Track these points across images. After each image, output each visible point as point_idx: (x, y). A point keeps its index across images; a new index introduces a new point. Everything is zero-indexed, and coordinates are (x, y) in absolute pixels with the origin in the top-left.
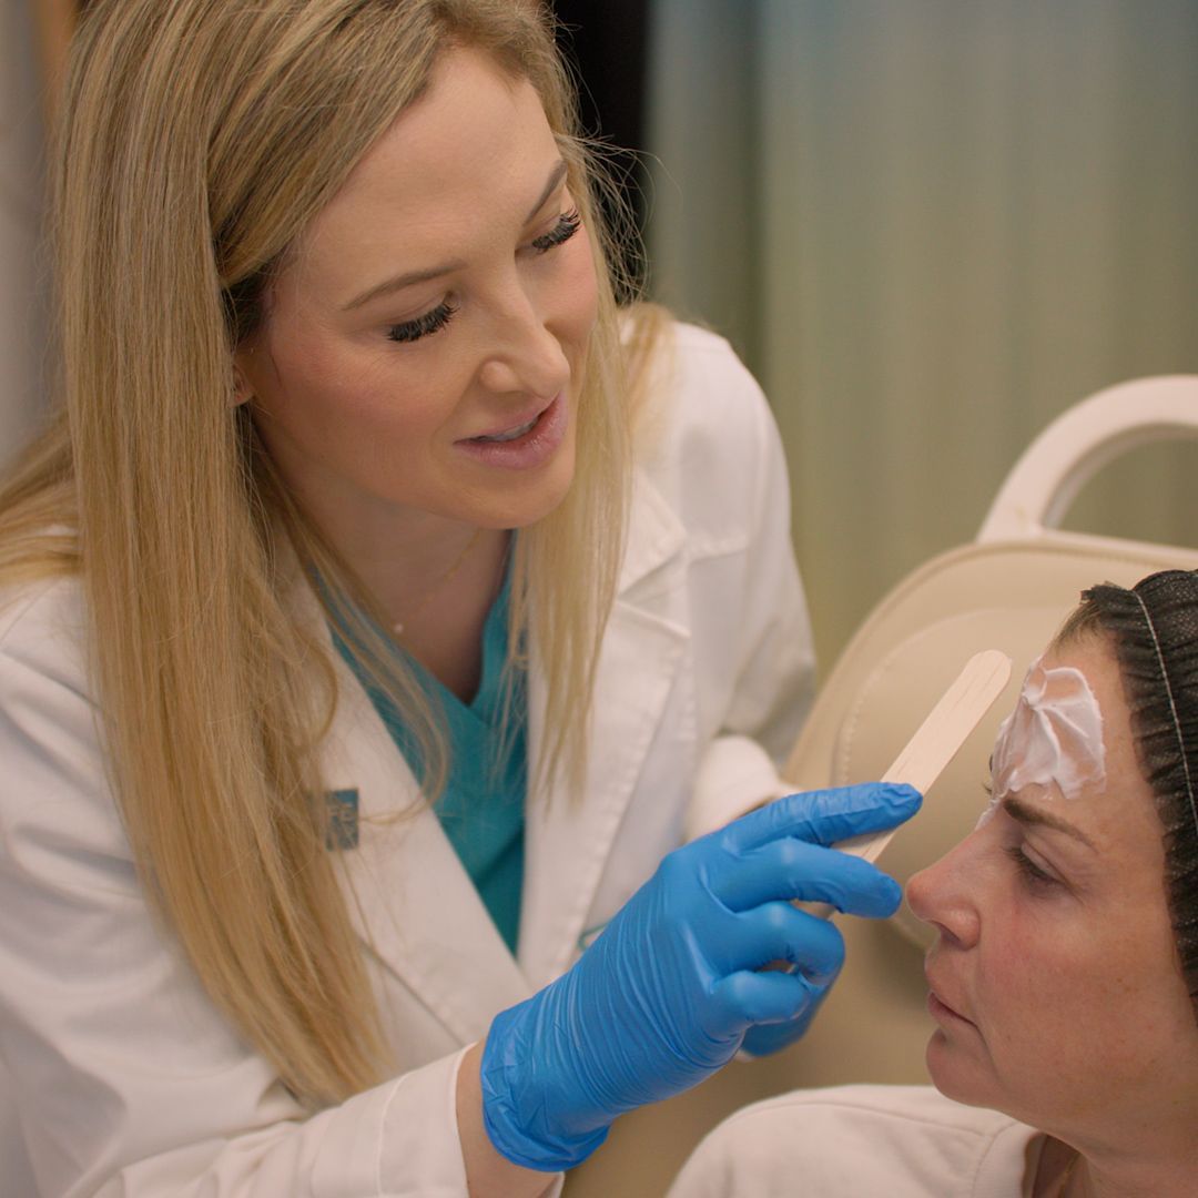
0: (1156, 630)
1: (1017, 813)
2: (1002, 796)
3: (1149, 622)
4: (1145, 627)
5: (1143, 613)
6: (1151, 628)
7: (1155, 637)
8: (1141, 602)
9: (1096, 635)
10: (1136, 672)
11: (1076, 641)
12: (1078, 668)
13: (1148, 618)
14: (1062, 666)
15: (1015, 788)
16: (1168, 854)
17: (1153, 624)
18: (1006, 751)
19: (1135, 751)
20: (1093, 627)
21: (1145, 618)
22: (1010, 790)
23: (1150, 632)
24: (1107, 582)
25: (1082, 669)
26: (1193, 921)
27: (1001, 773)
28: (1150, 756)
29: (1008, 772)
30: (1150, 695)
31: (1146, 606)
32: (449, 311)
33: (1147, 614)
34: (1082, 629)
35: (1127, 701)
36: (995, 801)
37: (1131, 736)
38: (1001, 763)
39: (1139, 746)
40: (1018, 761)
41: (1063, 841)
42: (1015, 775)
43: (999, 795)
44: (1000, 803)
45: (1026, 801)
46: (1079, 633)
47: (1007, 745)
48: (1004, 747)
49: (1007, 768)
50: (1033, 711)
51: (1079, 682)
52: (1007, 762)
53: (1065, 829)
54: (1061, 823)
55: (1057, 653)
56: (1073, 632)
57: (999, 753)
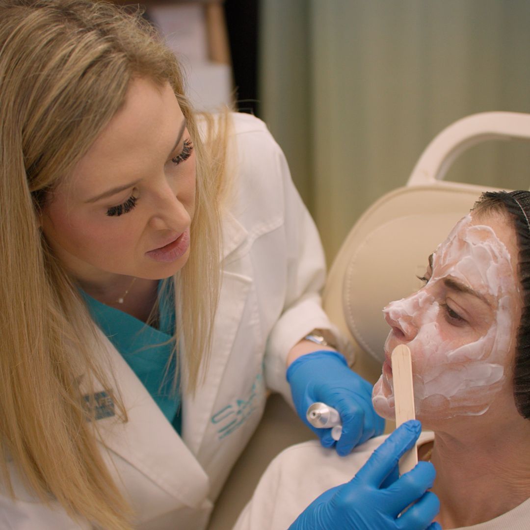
0: (528, 217)
1: (451, 285)
2: (444, 277)
3: (524, 212)
4: (522, 214)
5: (520, 208)
6: (525, 215)
7: (527, 220)
8: (518, 203)
9: (499, 213)
10: (522, 233)
11: (488, 214)
12: (491, 226)
13: (523, 210)
14: (482, 225)
15: (453, 275)
16: (523, 316)
17: (526, 213)
18: (445, 257)
19: (517, 268)
20: (497, 209)
21: (521, 210)
22: (450, 275)
23: (525, 217)
25: (492, 228)
26: (528, 346)
27: (442, 267)
28: (523, 271)
29: (449, 266)
30: (525, 244)
31: (521, 205)
33: (522, 209)
34: (491, 208)
35: (517, 244)
36: (437, 279)
37: (516, 261)
38: (442, 262)
39: (519, 266)
40: (454, 263)
41: (477, 301)
42: (452, 269)
43: (440, 276)
44: (440, 280)
45: (459, 282)
46: (490, 211)
47: (446, 255)
48: (443, 255)
49: (446, 265)
50: (465, 242)
51: (491, 233)
52: (447, 263)
53: (479, 296)
54: (477, 293)
55: (479, 218)
56: (486, 210)
57: (439, 257)
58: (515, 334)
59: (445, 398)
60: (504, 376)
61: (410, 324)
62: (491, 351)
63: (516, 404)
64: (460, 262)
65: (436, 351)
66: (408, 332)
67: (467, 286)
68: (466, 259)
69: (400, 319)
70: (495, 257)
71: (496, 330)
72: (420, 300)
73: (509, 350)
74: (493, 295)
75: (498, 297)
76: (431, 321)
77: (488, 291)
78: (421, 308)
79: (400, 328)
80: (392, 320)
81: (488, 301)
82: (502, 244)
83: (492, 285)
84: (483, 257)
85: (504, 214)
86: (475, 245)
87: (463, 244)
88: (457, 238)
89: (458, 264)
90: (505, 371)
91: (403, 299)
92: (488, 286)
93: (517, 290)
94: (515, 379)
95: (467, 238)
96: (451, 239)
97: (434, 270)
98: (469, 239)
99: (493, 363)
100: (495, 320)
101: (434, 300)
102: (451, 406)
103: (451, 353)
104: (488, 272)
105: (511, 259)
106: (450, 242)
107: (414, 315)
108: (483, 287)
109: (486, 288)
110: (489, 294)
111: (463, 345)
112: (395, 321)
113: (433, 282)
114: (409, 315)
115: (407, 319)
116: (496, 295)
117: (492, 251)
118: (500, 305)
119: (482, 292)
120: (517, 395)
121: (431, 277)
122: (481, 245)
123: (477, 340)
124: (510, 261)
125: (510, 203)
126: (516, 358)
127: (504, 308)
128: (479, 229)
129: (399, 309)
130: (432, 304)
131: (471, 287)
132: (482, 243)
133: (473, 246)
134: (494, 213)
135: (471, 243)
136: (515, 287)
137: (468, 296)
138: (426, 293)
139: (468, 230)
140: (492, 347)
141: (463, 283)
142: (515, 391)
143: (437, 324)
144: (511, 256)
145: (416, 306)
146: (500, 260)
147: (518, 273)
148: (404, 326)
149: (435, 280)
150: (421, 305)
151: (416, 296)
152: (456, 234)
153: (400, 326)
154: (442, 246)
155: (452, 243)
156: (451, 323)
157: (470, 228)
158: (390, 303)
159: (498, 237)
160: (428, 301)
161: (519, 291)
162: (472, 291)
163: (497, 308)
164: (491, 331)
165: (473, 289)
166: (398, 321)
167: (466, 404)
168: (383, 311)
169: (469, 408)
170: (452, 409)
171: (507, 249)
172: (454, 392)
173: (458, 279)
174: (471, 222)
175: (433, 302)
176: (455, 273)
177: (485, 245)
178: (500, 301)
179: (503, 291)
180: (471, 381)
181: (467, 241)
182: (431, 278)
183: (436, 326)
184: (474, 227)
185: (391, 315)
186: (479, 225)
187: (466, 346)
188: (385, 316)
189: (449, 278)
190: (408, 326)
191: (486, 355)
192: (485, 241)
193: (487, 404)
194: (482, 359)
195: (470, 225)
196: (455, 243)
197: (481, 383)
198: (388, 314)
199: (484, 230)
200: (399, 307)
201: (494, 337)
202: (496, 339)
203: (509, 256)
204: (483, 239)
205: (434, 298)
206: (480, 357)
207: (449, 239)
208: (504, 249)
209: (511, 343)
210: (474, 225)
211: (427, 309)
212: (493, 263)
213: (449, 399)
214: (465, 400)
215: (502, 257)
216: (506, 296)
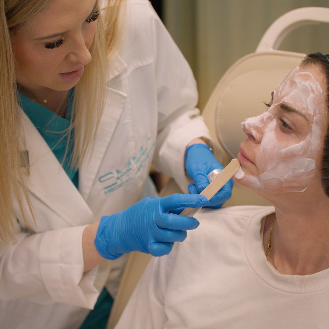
1: (285, 108)
2: (281, 103)
9: (316, 65)
14: (306, 71)
15: (286, 101)
18: (281, 91)
20: (315, 63)
22: (284, 102)
24: (320, 52)
25: (312, 73)
27: (279, 97)
29: (283, 97)
32: (63, 41)
34: (311, 62)
35: (327, 84)
36: (276, 105)
37: (326, 94)
38: (279, 94)
39: (327, 97)
40: (287, 94)
41: (300, 118)
42: (286, 98)
43: (278, 103)
44: (277, 105)
45: (289, 106)
46: (310, 64)
47: (282, 90)
48: (280, 91)
49: (282, 96)
50: (294, 82)
51: (311, 77)
52: (283, 94)
53: (301, 115)
54: (300, 113)
55: (304, 67)
56: (308, 63)
57: (278, 92)
58: (323, 140)
59: (280, 181)
60: (316, 167)
61: (258, 131)
62: (308, 150)
63: (323, 186)
64: (290, 94)
65: (274, 149)
66: (257, 137)
67: (295, 108)
68: (294, 92)
69: (252, 129)
70: (313, 91)
71: (311, 137)
72: (265, 118)
73: (319, 150)
74: (310, 115)
75: (313, 116)
76: (271, 131)
77: (307, 112)
78: (265, 122)
79: (252, 135)
80: (247, 129)
81: (307, 118)
82: (317, 83)
83: (310, 108)
84: (306, 91)
85: (319, 66)
86: (300, 83)
87: (293, 83)
88: (289, 80)
89: (289, 95)
90: (316, 163)
91: (254, 117)
92: (307, 109)
93: (325, 112)
94: (323, 169)
95: (296, 79)
96: (286, 81)
97: (274, 100)
98: (297, 80)
99: (309, 158)
100: (311, 131)
101: (274, 118)
102: (284, 186)
103: (283, 150)
104: (308, 100)
105: (323, 93)
106: (285, 83)
107: (261, 126)
108: (304, 109)
109: (306, 110)
110: (308, 114)
111: (290, 145)
112: (249, 130)
113: (273, 106)
114: (258, 126)
115: (257, 128)
116: (312, 114)
117: (311, 87)
118: (314, 121)
119: (303, 112)
120: (323, 180)
121: (272, 103)
122: (304, 83)
123: (299, 142)
124: (322, 94)
125: (323, 59)
126: (323, 155)
127: (316, 123)
128: (303, 74)
129: (251, 122)
130: (272, 121)
131: (297, 109)
132: (305, 82)
133: (300, 84)
134: (313, 65)
135: (298, 83)
136: (324, 110)
137: (294, 115)
138: (269, 113)
139: (296, 75)
140: (309, 148)
141: (292, 106)
142: (322, 178)
143: (275, 132)
144: (323, 91)
145: (262, 121)
146: (316, 93)
147: (326, 101)
148: (254, 133)
149: (274, 105)
150: (265, 120)
151: (262, 115)
152: (289, 77)
153: (252, 133)
154: (280, 86)
155: (286, 83)
156: (284, 131)
157: (298, 73)
158: (245, 120)
159: (315, 79)
160: (270, 119)
161: (327, 112)
162: (298, 111)
163: (312, 123)
164: (308, 137)
165: (298, 110)
166: (251, 130)
167: (293, 184)
168: (241, 124)
169: (296, 188)
170: (285, 188)
171: (320, 86)
172: (286, 177)
173: (289, 104)
174: (298, 70)
175: (273, 119)
176: (287, 100)
177: (307, 83)
178: (315, 118)
179: (317, 112)
180: (295, 169)
181: (296, 81)
182: (272, 105)
183: (274, 134)
184: (300, 73)
185: (246, 126)
186: (303, 71)
187: (293, 146)
188: (242, 127)
189: (283, 103)
190: (257, 133)
191: (305, 152)
192: (307, 81)
193: (306, 186)
194: (302, 155)
195: (298, 72)
196: (288, 83)
197: (302, 171)
198: (244, 125)
199: (306, 75)
200: (251, 121)
201: (310, 141)
202: (311, 143)
203: (321, 91)
204: (306, 80)
205: (273, 117)
206: (301, 154)
207: (284, 81)
208: (319, 86)
209: (320, 145)
210: (301, 72)
211: (269, 123)
212: (311, 95)
213: (283, 181)
214: (292, 182)
215: (317, 91)
216: (318, 115)
